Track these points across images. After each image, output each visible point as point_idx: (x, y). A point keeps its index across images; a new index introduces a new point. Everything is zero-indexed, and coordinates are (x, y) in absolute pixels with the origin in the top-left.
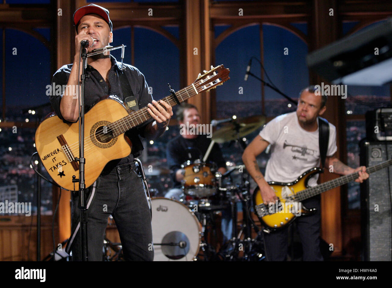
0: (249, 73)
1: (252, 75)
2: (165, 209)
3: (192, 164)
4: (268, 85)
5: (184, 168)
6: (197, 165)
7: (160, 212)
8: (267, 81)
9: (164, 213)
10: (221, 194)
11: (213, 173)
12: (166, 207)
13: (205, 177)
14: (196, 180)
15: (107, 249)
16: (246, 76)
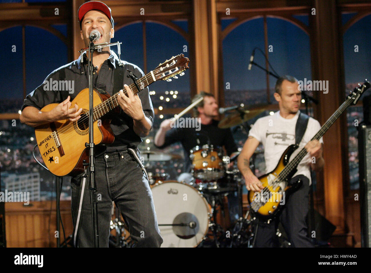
0: (252, 63)
1: (256, 64)
2: (176, 191)
3: (201, 150)
4: (271, 74)
5: (193, 153)
6: (205, 150)
7: (171, 195)
8: (270, 70)
9: (175, 195)
10: (229, 177)
11: (221, 158)
12: (176, 190)
13: (212, 161)
14: (204, 165)
15: (123, 230)
16: (250, 66)
